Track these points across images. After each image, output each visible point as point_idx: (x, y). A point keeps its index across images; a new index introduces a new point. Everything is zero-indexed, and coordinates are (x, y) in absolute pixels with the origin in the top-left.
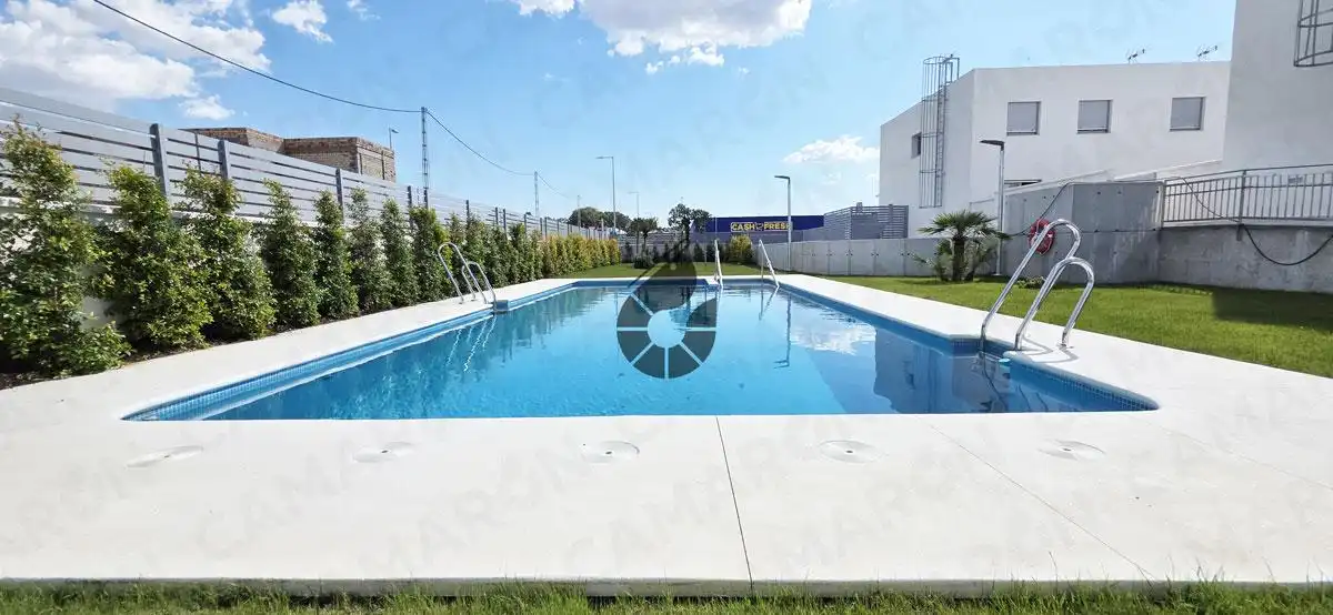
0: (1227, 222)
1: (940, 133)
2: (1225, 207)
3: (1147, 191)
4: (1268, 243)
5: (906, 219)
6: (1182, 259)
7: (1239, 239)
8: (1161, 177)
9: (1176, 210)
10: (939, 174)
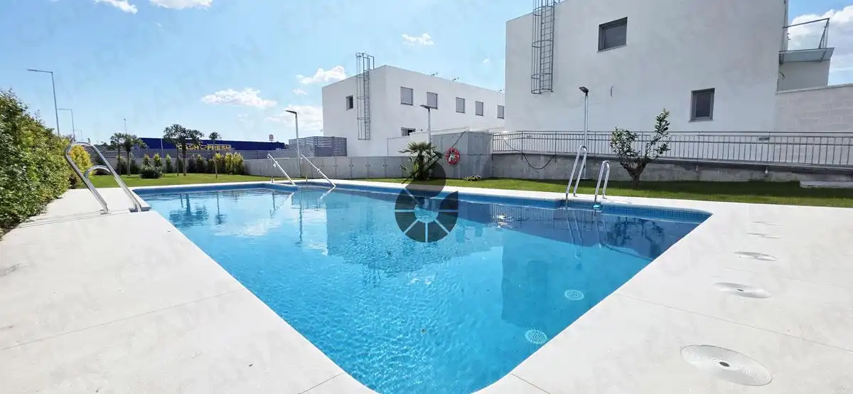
0: (517, 152)
1: (367, 97)
2: (516, 145)
3: (486, 137)
4: (531, 160)
5: (346, 148)
6: (502, 167)
7: (522, 159)
8: (490, 131)
9: (497, 146)
10: (367, 121)
